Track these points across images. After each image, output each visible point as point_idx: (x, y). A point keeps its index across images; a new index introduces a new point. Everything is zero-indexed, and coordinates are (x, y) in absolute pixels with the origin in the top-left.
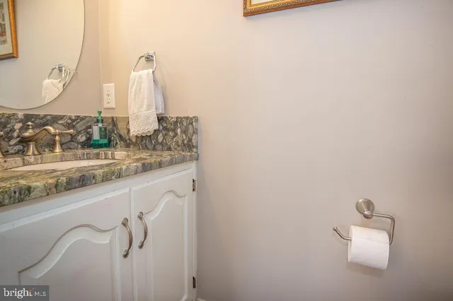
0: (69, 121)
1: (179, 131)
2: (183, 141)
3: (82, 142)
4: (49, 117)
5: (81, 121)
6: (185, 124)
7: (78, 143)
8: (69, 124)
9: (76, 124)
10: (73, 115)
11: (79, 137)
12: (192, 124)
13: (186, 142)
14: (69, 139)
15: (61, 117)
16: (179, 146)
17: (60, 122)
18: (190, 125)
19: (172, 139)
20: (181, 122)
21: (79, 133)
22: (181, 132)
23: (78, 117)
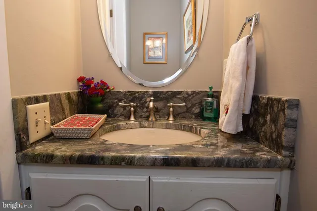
0: (186, 96)
1: (268, 117)
2: (272, 133)
3: (197, 113)
4: (169, 93)
5: (196, 95)
6: (275, 109)
7: (193, 114)
8: (186, 98)
9: (192, 98)
10: (189, 90)
11: (193, 109)
12: (283, 110)
13: (274, 136)
14: (185, 110)
15: (179, 93)
16: (267, 139)
17: (178, 97)
18: (281, 113)
19: (262, 127)
20: (272, 107)
21: (194, 105)
22: (271, 120)
23: (194, 92)
